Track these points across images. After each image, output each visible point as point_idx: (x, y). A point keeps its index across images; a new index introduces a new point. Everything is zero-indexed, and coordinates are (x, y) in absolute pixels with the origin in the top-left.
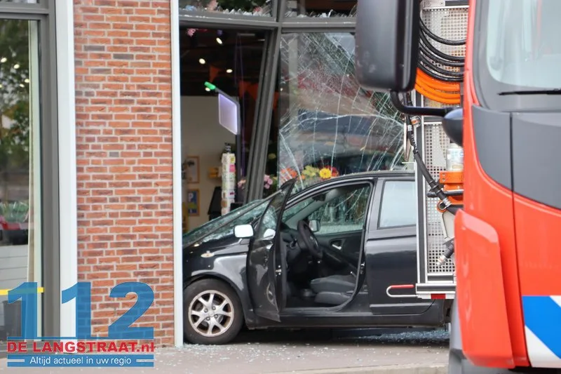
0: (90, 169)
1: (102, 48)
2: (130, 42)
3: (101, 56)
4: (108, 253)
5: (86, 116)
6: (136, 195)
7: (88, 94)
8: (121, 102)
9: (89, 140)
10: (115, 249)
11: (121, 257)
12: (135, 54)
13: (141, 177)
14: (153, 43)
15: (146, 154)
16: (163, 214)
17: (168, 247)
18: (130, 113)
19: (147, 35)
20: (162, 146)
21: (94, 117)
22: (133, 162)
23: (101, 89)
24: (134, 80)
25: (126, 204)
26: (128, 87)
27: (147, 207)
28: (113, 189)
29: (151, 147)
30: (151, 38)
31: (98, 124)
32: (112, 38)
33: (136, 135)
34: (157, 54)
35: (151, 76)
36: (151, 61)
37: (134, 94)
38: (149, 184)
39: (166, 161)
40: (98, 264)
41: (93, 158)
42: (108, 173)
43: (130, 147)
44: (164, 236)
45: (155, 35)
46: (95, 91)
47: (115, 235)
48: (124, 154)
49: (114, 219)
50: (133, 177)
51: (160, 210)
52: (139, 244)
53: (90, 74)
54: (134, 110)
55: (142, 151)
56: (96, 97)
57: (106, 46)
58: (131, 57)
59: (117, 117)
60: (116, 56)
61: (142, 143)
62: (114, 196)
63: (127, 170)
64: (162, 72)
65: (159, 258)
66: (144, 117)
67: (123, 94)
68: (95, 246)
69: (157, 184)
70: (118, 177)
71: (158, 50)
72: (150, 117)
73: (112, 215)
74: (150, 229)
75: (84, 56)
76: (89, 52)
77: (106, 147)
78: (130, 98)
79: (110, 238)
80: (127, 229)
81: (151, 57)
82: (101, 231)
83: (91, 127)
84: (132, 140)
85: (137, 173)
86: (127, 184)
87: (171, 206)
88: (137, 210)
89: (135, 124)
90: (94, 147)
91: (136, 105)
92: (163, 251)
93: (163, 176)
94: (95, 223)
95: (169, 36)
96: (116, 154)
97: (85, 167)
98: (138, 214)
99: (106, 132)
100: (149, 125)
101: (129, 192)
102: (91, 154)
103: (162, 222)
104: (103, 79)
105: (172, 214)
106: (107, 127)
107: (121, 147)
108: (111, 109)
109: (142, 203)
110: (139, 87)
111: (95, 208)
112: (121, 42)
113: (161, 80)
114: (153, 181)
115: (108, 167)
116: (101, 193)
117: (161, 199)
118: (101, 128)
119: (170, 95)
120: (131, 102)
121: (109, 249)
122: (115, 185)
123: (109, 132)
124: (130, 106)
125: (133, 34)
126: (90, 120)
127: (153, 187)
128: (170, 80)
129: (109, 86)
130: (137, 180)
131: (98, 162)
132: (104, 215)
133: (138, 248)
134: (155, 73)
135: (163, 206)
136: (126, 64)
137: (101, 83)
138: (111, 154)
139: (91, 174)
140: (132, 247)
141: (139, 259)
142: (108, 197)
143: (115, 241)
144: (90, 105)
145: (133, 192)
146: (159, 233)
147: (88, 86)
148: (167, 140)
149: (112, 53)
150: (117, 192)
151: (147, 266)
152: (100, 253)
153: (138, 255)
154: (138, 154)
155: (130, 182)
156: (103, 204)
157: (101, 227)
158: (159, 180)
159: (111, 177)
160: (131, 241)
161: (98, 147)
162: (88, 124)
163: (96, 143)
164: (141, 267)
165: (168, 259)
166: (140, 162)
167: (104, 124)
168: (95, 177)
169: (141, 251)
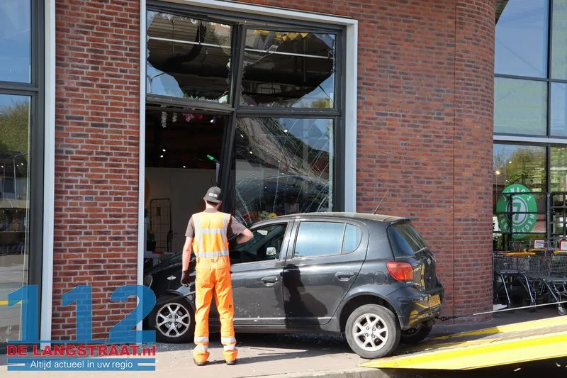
0: (68, 210)
1: (82, 118)
2: (106, 114)
3: (79, 124)
4: (82, 273)
5: (65, 169)
6: (107, 230)
7: (67, 152)
8: (96, 159)
9: (67, 187)
10: (88, 271)
11: (92, 276)
12: (110, 123)
13: (111, 216)
14: (124, 116)
15: (116, 199)
16: (130, 244)
17: (133, 269)
18: (104, 167)
19: (120, 110)
20: (130, 194)
21: (72, 169)
22: (105, 205)
23: (79, 149)
24: (107, 143)
25: (98, 236)
26: (102, 148)
27: (116, 239)
28: (88, 225)
29: (120, 193)
30: (123, 112)
31: (76, 175)
32: (90, 111)
33: (109, 184)
34: (128, 124)
35: (123, 140)
36: (123, 130)
37: (108, 154)
38: (119, 222)
39: (134, 205)
40: (72, 282)
41: (71, 201)
42: (84, 213)
43: (102, 193)
44: (129, 261)
45: (127, 110)
46: (74, 150)
47: (88, 259)
48: (97, 199)
49: (88, 248)
50: (105, 216)
51: (126, 241)
52: (108, 267)
53: (70, 137)
54: (106, 165)
55: (113, 197)
56: (74, 155)
57: (85, 116)
58: (107, 126)
59: (92, 170)
60: (93, 125)
61: (113, 190)
62: (88, 230)
63: (100, 210)
64: (131, 138)
65: (124, 278)
66: (115, 171)
67: (97, 154)
68: (70, 268)
69: (124, 222)
70: (91, 216)
71: (129, 121)
72: (120, 171)
73: (85, 245)
74: (118, 256)
75: (66, 123)
76: (70, 121)
77: (81, 193)
78: (104, 156)
79: (84, 262)
80: (100, 256)
81: (122, 127)
82: (76, 257)
83: (70, 178)
84: (105, 188)
85: (108, 213)
86: (100, 221)
87: (136, 238)
88: (107, 241)
89: (107, 176)
90: (71, 193)
91: (108, 162)
92: (129, 272)
93: (130, 216)
94: (71, 251)
95: (138, 111)
96: (91, 198)
97: (64, 208)
98: (108, 244)
99: (82, 181)
100: (120, 177)
101: (101, 227)
102: (69, 198)
103: (128, 250)
104: (82, 141)
105: (137, 244)
106: (84, 178)
107: (95, 193)
108: (88, 164)
109: (112, 235)
110: (112, 148)
111: (71, 239)
112: (98, 114)
113: (130, 144)
114: (122, 219)
115: (84, 208)
116: (77, 228)
117: (128, 233)
118: (79, 178)
119: (138, 155)
120: (105, 159)
121: (83, 270)
122: (89, 222)
123: (87, 182)
124: (104, 163)
125: (107, 109)
126: (70, 172)
127: (122, 224)
128: (138, 144)
129: (86, 147)
130: (108, 219)
131: (76, 204)
132: (80, 244)
133: (107, 270)
134: (125, 138)
135: (129, 238)
136: (102, 131)
137: (80, 145)
138: (87, 199)
139: (69, 213)
140: (102, 269)
141: (108, 278)
142: (83, 231)
143: (88, 264)
144: (69, 160)
145: (105, 227)
146: (126, 259)
147: (68, 146)
148: (134, 189)
149: (90, 122)
150: (91, 227)
151: (114, 284)
152: (75, 274)
153: (108, 275)
154: (110, 199)
155: (102, 220)
156: (78, 237)
157: (76, 254)
158: (127, 219)
159: (86, 216)
160: (102, 265)
161: (76, 193)
162: (67, 175)
163: (74, 189)
164: (109, 284)
165: (132, 278)
166: (111, 204)
167: (82, 175)
168: (72, 216)
169: (110, 273)
